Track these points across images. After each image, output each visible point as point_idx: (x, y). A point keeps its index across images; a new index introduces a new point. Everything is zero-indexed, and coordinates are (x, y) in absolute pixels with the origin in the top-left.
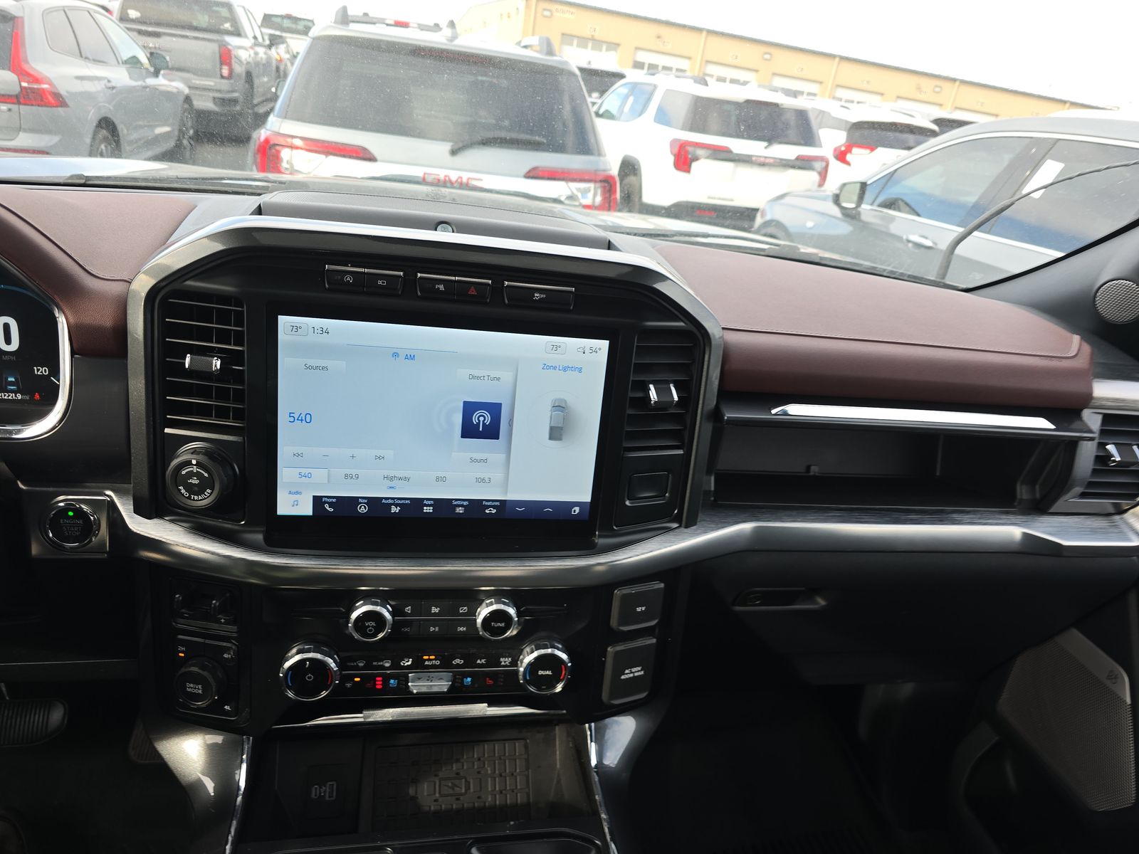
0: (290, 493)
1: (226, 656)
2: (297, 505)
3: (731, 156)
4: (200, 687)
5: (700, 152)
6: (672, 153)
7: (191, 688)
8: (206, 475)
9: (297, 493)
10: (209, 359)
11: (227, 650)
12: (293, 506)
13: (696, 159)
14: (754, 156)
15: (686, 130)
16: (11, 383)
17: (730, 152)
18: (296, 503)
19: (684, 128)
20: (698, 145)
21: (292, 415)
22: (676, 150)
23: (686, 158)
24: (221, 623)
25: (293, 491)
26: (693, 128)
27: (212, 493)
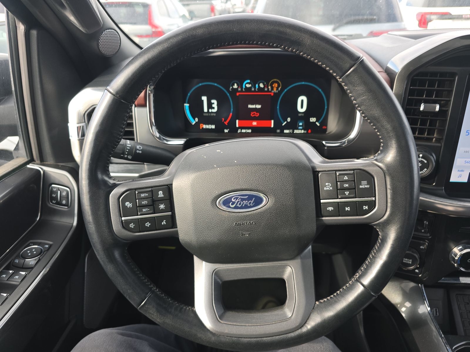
0: (459, 171)
1: (421, 247)
2: (461, 177)
3: (450, 17)
4: (411, 260)
5: (433, 17)
6: (417, 20)
7: (406, 261)
8: (426, 162)
9: (462, 171)
10: (434, 105)
11: (423, 245)
12: (459, 177)
13: (431, 21)
14: (464, 15)
15: (425, 7)
16: (301, 126)
17: (451, 14)
18: (460, 176)
19: (424, 6)
20: (431, 13)
21: (468, 132)
22: (420, 18)
23: (425, 20)
24: (422, 232)
25: (460, 170)
26: (429, 5)
27: (427, 170)
